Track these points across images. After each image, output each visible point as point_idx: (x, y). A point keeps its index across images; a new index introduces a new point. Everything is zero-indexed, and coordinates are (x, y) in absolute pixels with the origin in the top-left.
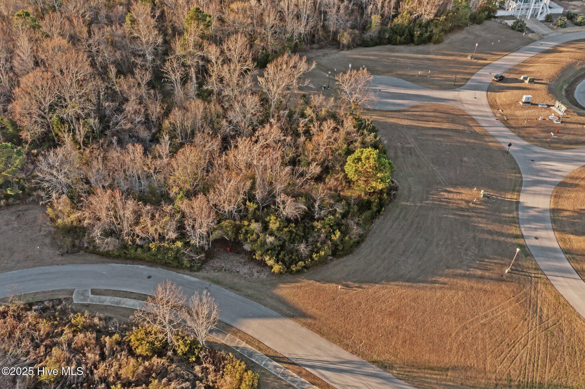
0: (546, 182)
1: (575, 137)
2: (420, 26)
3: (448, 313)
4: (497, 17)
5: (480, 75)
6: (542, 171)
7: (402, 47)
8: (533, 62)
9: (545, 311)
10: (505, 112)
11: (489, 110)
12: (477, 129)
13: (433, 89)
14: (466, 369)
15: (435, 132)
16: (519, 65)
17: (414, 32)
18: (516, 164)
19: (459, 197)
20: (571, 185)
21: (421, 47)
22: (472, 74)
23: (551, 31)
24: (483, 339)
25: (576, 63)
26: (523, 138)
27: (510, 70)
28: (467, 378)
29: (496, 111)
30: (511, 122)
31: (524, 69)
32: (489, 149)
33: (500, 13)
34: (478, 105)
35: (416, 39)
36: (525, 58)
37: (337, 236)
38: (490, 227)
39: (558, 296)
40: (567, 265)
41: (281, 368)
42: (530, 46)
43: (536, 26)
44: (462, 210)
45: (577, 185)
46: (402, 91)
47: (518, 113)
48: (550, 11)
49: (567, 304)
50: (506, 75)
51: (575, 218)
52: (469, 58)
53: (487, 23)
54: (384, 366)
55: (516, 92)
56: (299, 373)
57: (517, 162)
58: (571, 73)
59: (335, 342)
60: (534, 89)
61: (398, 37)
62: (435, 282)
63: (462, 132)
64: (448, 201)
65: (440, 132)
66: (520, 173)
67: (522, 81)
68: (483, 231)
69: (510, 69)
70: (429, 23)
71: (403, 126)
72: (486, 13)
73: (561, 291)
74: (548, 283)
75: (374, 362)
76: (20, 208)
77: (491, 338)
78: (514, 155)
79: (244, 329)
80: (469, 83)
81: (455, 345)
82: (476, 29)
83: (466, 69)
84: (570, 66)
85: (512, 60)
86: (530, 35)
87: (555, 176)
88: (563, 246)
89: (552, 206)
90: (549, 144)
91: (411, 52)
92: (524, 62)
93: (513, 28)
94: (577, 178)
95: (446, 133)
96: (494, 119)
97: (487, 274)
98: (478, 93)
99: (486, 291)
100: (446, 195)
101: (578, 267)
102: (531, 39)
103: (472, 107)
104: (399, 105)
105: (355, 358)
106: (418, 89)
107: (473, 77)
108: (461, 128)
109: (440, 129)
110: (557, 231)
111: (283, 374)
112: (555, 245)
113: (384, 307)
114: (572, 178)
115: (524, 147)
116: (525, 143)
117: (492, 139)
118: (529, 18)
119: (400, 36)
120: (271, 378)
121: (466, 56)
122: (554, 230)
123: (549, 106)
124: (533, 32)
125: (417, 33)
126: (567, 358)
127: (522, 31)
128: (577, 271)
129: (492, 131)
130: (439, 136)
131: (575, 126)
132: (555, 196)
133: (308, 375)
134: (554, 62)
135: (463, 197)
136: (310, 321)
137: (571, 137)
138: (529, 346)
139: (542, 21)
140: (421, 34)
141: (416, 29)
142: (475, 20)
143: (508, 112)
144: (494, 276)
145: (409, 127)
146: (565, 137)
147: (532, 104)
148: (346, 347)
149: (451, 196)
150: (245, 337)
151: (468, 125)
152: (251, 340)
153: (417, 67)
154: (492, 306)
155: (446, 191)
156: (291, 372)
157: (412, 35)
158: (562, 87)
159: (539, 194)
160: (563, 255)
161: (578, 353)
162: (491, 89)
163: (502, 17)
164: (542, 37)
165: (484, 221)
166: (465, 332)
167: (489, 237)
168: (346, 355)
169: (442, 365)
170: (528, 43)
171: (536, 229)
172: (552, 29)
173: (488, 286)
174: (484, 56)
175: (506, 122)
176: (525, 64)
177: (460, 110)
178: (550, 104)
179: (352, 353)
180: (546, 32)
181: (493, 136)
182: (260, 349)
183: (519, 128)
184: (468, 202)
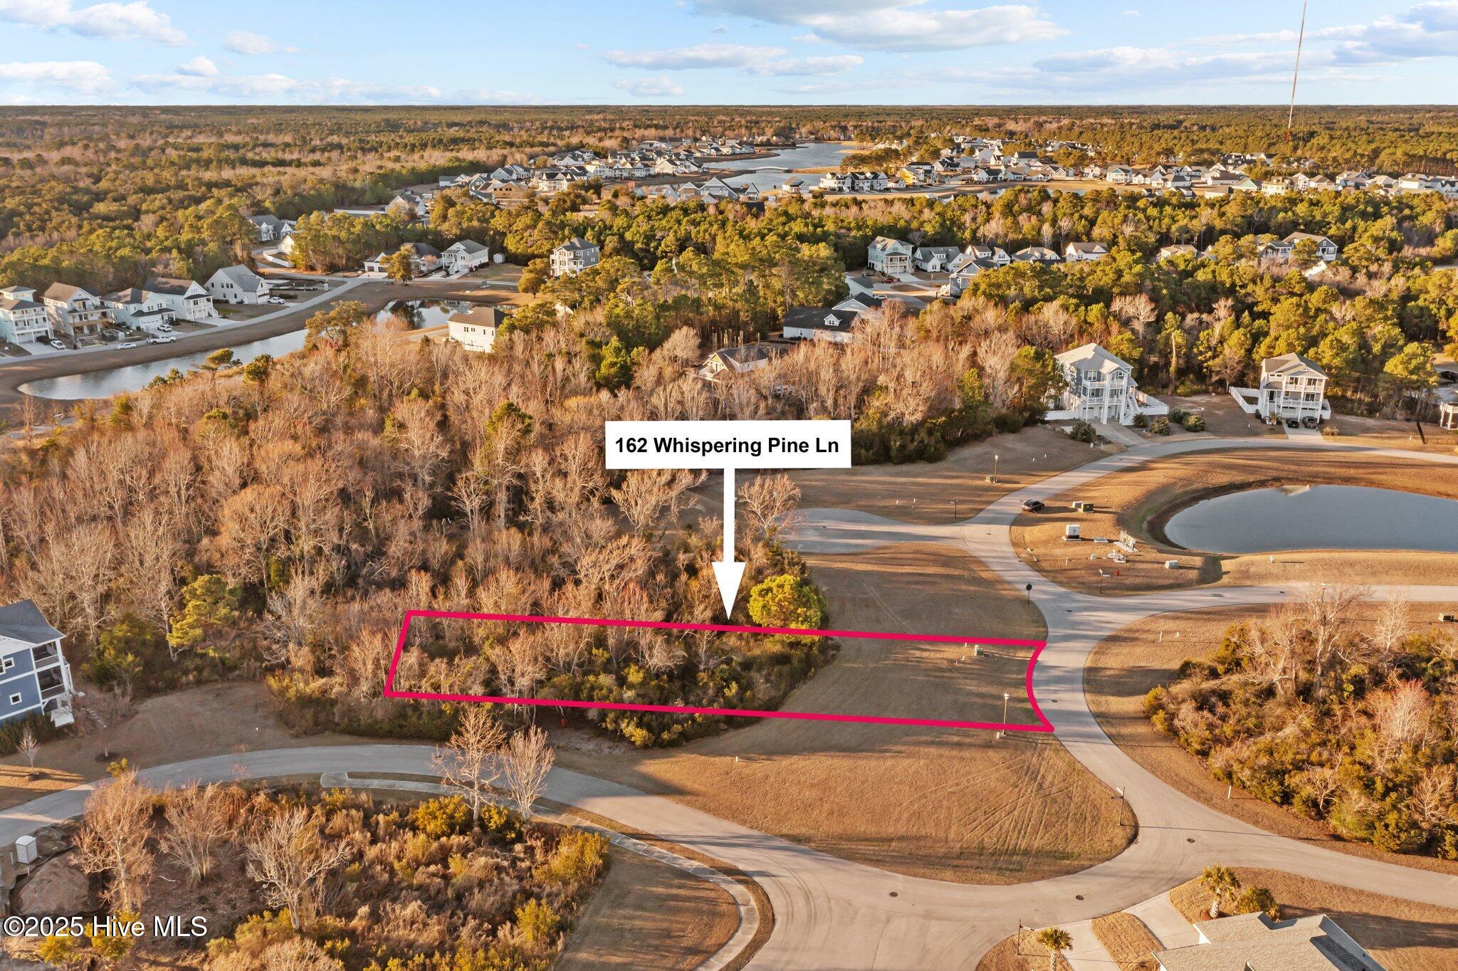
0: (1085, 637)
1: (1146, 580)
2: (902, 433)
3: (901, 782)
4: (1048, 422)
5: (1003, 504)
6: (1082, 623)
7: (870, 468)
8: (1101, 485)
9: (1050, 778)
10: (1036, 551)
11: (1011, 549)
12: (984, 575)
13: (917, 524)
14: (918, 838)
15: (910, 579)
16: (1074, 490)
17: (889, 441)
18: (1040, 615)
19: (938, 655)
20: (1125, 639)
21: (904, 468)
22: (990, 503)
23: (1142, 440)
24: (949, 808)
25: (1175, 483)
26: (1061, 584)
27: (1057, 497)
28: (919, 848)
29: (1020, 550)
30: (1045, 565)
31: (1081, 494)
32: (999, 599)
33: (1051, 416)
34: (993, 544)
35: (893, 453)
36: (1086, 480)
37: (734, 691)
38: (983, 690)
39: (1073, 763)
40: (1097, 729)
41: (643, 845)
42: (1101, 463)
43: (1116, 434)
44: (942, 670)
45: (1136, 639)
46: (863, 528)
47: (1058, 552)
48: (1140, 411)
49: (1085, 770)
50: (1047, 503)
51: (1122, 677)
52: (988, 481)
53: (1030, 432)
54: (796, 839)
55: (1059, 524)
56: (671, 850)
57: (1044, 613)
58: (1163, 499)
59: (726, 818)
60: (1090, 520)
61: (863, 451)
62: (886, 751)
63: (959, 578)
64: (920, 660)
65: (920, 579)
66: (1045, 626)
67: (1074, 510)
68: (970, 694)
69: (1057, 495)
70: (916, 428)
71: (858, 572)
72: (1026, 415)
73: (1079, 757)
74: (1060, 749)
75: (782, 836)
76: (219, 686)
77: (960, 806)
78: (1040, 607)
79: (587, 808)
80: (981, 515)
81: (905, 815)
82: (1010, 440)
83: (979, 496)
84: (1164, 489)
85: (1062, 483)
86: (1103, 447)
87: (1101, 629)
88: (1094, 708)
89: (1088, 664)
90: (1101, 590)
91: (886, 474)
92: (1083, 485)
93: (1073, 437)
94: (1137, 631)
95: (928, 579)
96: (1016, 561)
97: (967, 740)
98: (994, 528)
99: (962, 759)
100: (918, 653)
101: (1113, 731)
102: (1102, 452)
103: (978, 546)
104: (856, 546)
105: (755, 832)
106: (892, 524)
107: (990, 507)
108: (957, 572)
109: (921, 575)
110: (1089, 692)
111: (646, 851)
112: (1084, 708)
113: (803, 779)
114: (1130, 630)
115: (1060, 595)
116: (1062, 590)
117: (1007, 586)
118: (1105, 422)
119: (867, 450)
120: (629, 855)
121: (983, 479)
122: (1084, 691)
123: (1111, 541)
124: (1110, 442)
125: (896, 443)
126: (1070, 825)
127: (1088, 441)
128: (1110, 737)
129: (1008, 576)
130: (917, 583)
131: (1149, 566)
132: (1096, 653)
133: (683, 851)
134: (1136, 483)
135: (946, 655)
136: (689, 798)
137: (1138, 580)
138: (1016, 813)
139: (1128, 427)
140: (903, 447)
141: (893, 437)
142: (1005, 425)
143: (1041, 551)
144: (977, 742)
145: (866, 573)
146: (1130, 581)
147: (1083, 539)
148: (744, 823)
149: (926, 654)
150: (588, 815)
151: (970, 570)
152: (600, 819)
153: (893, 495)
154: (970, 773)
155: (918, 649)
156: (658, 849)
157: (887, 449)
158: (1144, 518)
159: (1072, 651)
160: (1092, 720)
161: (1089, 820)
162: (1018, 521)
163: (1057, 422)
164: (1124, 449)
165: (974, 682)
166: (923, 801)
167: (980, 701)
168: (743, 830)
169: (884, 835)
170: (1098, 459)
171: (1056, 692)
172: (1144, 437)
173: (967, 754)
174: (1016, 478)
175: (1035, 565)
176: (1086, 486)
177: (961, 550)
178: (1113, 538)
179: (751, 827)
180: (1132, 443)
181: (1009, 583)
182: (612, 828)
183: (1056, 571)
184: (952, 661)
